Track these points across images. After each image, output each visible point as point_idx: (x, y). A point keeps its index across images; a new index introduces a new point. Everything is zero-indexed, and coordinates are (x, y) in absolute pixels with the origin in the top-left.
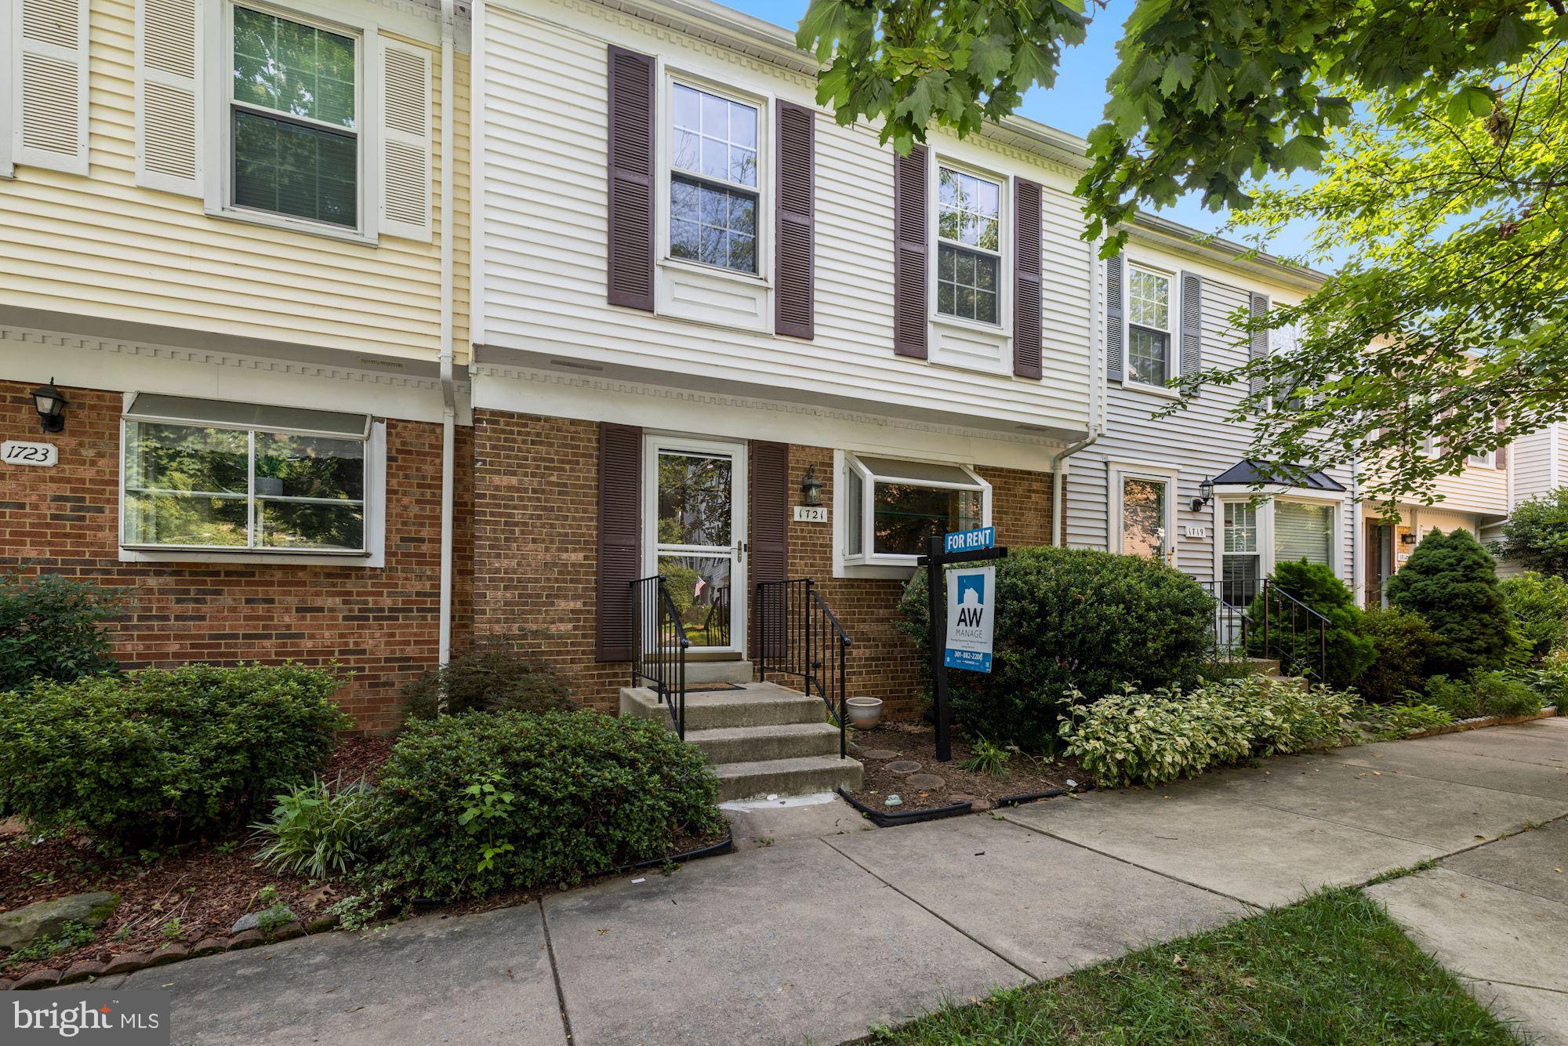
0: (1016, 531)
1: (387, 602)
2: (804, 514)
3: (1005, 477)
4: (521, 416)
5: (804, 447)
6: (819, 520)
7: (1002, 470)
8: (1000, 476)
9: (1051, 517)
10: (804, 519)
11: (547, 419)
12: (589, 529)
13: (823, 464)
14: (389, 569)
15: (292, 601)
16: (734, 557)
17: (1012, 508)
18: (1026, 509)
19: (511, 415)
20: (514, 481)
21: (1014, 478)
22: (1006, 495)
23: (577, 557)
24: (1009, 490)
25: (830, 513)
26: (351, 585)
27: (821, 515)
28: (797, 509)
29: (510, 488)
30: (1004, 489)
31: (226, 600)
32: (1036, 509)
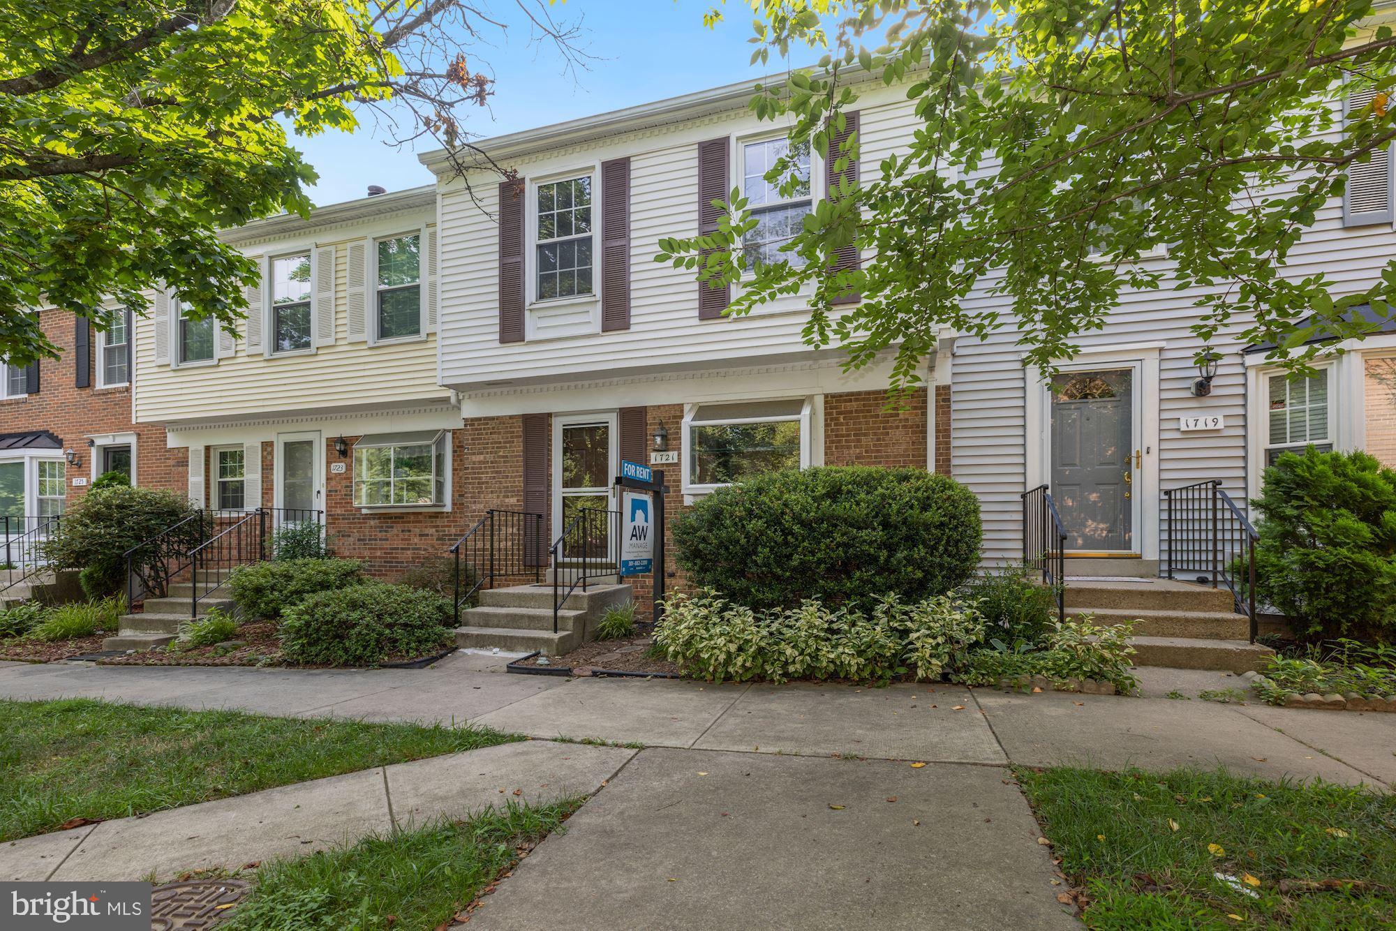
0: (878, 451)
1: (453, 531)
2: (659, 458)
3: (864, 399)
4: (485, 418)
5: (659, 407)
6: (670, 461)
7: (859, 393)
8: (856, 400)
9: (924, 432)
10: (659, 462)
11: (498, 418)
12: (519, 483)
13: (675, 417)
14: (454, 512)
15: (417, 531)
16: (610, 494)
17: (873, 428)
18: (891, 427)
19: (480, 419)
20: (481, 458)
21: (876, 399)
22: (865, 417)
23: (513, 501)
24: (869, 411)
25: (679, 455)
26: (439, 522)
27: (672, 456)
28: (653, 455)
29: (480, 462)
30: (862, 411)
31: (395, 531)
32: (905, 427)
